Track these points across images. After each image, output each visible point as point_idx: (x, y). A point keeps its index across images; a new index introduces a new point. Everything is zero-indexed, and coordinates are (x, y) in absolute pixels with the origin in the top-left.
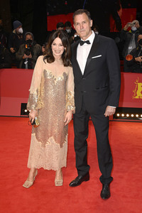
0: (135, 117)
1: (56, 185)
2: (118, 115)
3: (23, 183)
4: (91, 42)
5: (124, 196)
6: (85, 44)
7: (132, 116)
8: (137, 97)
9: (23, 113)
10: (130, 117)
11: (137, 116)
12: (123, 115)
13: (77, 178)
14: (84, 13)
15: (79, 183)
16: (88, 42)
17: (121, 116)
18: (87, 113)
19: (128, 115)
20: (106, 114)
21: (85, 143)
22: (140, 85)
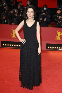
0: (56, 49)
2: (49, 47)
8: (58, 39)
11: (57, 48)
12: (51, 48)
17: (50, 48)
19: (53, 48)
22: (59, 33)
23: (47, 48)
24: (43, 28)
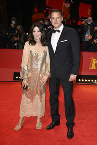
1: (37, 128)
2: (80, 80)
3: (14, 127)
4: (61, 31)
5: (84, 136)
6: (57, 32)
7: (89, 81)
8: (92, 68)
9: (15, 79)
10: (88, 82)
11: (92, 81)
12: (83, 80)
13: (52, 123)
14: (58, 12)
15: (53, 127)
16: (59, 31)
18: (58, 79)
19: (86, 80)
20: (70, 80)
21: (57, 100)
22: (94, 60)
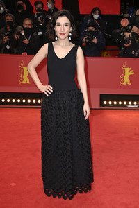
0: (123, 105)
2: (105, 103)
7: (120, 103)
10: (118, 105)
11: (125, 103)
17: (108, 104)
19: (115, 103)
22: (127, 70)
23: (102, 104)
24: (90, 59)
